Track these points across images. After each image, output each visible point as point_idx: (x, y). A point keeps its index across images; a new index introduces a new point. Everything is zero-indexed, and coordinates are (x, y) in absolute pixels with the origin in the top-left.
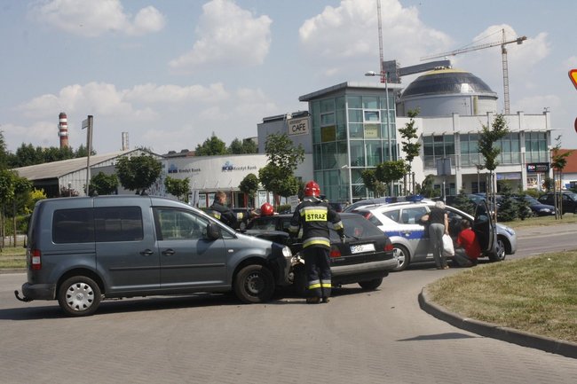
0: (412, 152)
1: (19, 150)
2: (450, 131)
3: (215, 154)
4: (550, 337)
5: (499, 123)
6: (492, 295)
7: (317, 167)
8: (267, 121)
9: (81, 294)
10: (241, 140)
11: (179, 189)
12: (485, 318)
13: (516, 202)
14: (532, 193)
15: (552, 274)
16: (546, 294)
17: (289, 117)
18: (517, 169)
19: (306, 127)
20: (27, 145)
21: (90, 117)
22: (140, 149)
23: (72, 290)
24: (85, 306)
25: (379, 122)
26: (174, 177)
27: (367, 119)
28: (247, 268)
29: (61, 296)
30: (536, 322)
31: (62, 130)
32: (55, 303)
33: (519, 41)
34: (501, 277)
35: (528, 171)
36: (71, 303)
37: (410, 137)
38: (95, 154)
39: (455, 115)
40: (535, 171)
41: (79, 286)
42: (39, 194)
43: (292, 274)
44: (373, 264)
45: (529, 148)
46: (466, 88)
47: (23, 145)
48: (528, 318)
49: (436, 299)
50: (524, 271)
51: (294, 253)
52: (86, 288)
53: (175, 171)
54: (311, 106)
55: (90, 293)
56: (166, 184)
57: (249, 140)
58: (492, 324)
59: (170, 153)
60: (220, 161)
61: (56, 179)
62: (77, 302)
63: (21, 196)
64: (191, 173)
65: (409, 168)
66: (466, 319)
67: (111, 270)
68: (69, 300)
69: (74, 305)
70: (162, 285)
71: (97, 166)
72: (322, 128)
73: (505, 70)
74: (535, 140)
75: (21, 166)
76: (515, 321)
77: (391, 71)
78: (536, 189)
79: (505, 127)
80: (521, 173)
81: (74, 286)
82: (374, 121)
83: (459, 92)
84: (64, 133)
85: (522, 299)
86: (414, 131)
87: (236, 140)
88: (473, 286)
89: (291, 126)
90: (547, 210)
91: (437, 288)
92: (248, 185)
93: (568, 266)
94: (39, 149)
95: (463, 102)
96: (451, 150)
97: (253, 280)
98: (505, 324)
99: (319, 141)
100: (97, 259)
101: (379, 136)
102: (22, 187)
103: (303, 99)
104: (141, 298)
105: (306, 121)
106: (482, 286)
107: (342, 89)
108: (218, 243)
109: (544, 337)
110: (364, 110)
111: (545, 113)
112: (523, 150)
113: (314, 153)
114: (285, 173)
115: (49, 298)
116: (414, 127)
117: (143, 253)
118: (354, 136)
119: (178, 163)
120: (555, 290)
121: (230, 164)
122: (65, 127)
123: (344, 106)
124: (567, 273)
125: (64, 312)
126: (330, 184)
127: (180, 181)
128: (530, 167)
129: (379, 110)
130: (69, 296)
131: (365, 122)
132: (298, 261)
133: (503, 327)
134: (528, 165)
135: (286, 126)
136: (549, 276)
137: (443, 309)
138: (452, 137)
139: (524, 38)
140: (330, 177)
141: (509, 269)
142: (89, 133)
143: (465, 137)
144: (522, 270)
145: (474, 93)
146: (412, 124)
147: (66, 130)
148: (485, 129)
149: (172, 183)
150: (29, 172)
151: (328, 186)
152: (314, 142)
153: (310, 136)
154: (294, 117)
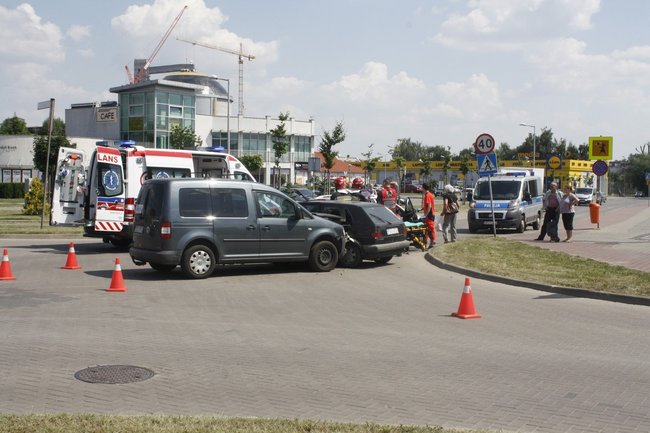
8: (75, 107)
17: (97, 106)
18: (287, 166)
19: (115, 117)
21: (52, 100)
23: (195, 256)
24: (204, 270)
25: (182, 117)
27: (172, 113)
28: (320, 243)
35: (296, 168)
36: (194, 268)
39: (241, 117)
40: (301, 169)
41: (200, 254)
44: (398, 243)
45: (297, 150)
46: (206, 91)
52: (205, 255)
54: (121, 98)
55: (208, 260)
67: (225, 242)
68: (192, 265)
70: (261, 255)
72: (130, 119)
73: (241, 77)
74: (302, 143)
80: (290, 169)
81: (196, 253)
82: (177, 116)
83: (202, 93)
89: (100, 114)
97: (324, 253)
99: (127, 129)
100: (213, 232)
103: (113, 91)
105: (114, 111)
107: (152, 86)
108: (301, 222)
110: (170, 105)
111: (310, 121)
112: (293, 150)
117: (248, 228)
118: (160, 128)
123: (153, 101)
128: (297, 165)
129: (182, 107)
130: (192, 262)
131: (170, 116)
132: (348, 238)
135: (94, 113)
138: (236, 135)
145: (214, 95)
152: (121, 129)
153: (118, 125)
154: (103, 106)
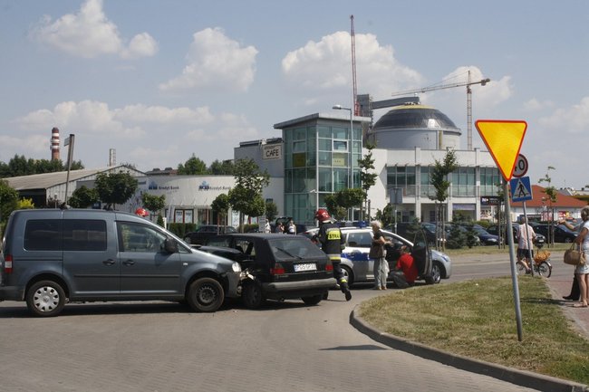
0: (369, 181)
1: (12, 161)
2: (412, 163)
3: (193, 174)
4: (448, 351)
5: (450, 158)
6: (413, 314)
7: (287, 190)
8: (243, 145)
9: (47, 297)
10: (221, 161)
11: (154, 205)
12: (398, 333)
13: (466, 230)
14: (483, 224)
15: (472, 298)
16: (460, 315)
17: (264, 143)
18: (472, 201)
19: (279, 153)
20: (20, 156)
21: (72, 135)
22: (125, 166)
23: (39, 292)
24: (50, 308)
25: (347, 151)
26: (152, 193)
27: (336, 148)
28: (199, 280)
29: (29, 298)
30: (441, 338)
31: (54, 144)
32: (24, 304)
33: (483, 82)
34: (427, 298)
35: (482, 203)
36: (38, 305)
37: (367, 168)
38: (83, 168)
39: (418, 149)
40: (489, 203)
41: (46, 290)
42: (27, 203)
43: (240, 287)
44: (314, 282)
45: (483, 182)
46: (432, 123)
47: (16, 157)
48: (435, 334)
49: (363, 315)
50: (449, 294)
51: (243, 269)
52: (52, 291)
53: (155, 188)
54: (285, 134)
55: (56, 297)
56: (144, 200)
57: (228, 162)
58: (403, 339)
59: (154, 170)
60: (197, 180)
61: (44, 190)
62: (43, 304)
63: (10, 204)
64: (170, 190)
65: (365, 195)
66: (382, 334)
67: (75, 276)
68: (36, 302)
69: (41, 306)
70: (122, 292)
71: (83, 180)
72: (294, 155)
73: (469, 108)
74: (489, 175)
75: (13, 176)
76: (423, 336)
77: (364, 104)
78: (488, 220)
79: (455, 162)
80: (475, 204)
81: (42, 289)
82: (342, 150)
83: (426, 126)
84: (56, 147)
85: (436, 318)
86: (372, 162)
87: (217, 161)
88: (401, 305)
89: (265, 151)
90: (494, 240)
91: (367, 306)
92: (220, 204)
93: (491, 291)
94: (31, 161)
95: (426, 137)
96: (412, 180)
97: (205, 291)
98: (414, 339)
99: (291, 167)
100: (63, 266)
101: (346, 164)
102: (8, 196)
103: (277, 127)
104: (102, 303)
105: (279, 147)
106: (408, 305)
107: (313, 120)
108: (174, 257)
109: (443, 351)
110: (333, 140)
112: (478, 183)
113: (285, 177)
114: (250, 195)
115: (18, 299)
116: (372, 159)
117: (105, 263)
118: (323, 164)
119: (158, 180)
120: (469, 312)
121: (207, 184)
122: (57, 141)
123: (315, 135)
124: (487, 297)
125: (31, 312)
126: (299, 206)
127: (156, 197)
128: (484, 200)
129: (347, 141)
130: (36, 298)
131: (334, 151)
132: (247, 276)
133: (412, 341)
134: (482, 197)
135: (260, 151)
136: (470, 299)
137: (366, 324)
138: (413, 169)
139: (488, 80)
140: (299, 200)
141: (437, 292)
142: (70, 150)
143: (424, 169)
144: (447, 293)
145: (440, 128)
146: (370, 156)
147: (58, 144)
148: (438, 163)
149: (149, 199)
150: (18, 183)
151: (296, 208)
152: (286, 167)
153: (283, 161)
154: (268, 143)
